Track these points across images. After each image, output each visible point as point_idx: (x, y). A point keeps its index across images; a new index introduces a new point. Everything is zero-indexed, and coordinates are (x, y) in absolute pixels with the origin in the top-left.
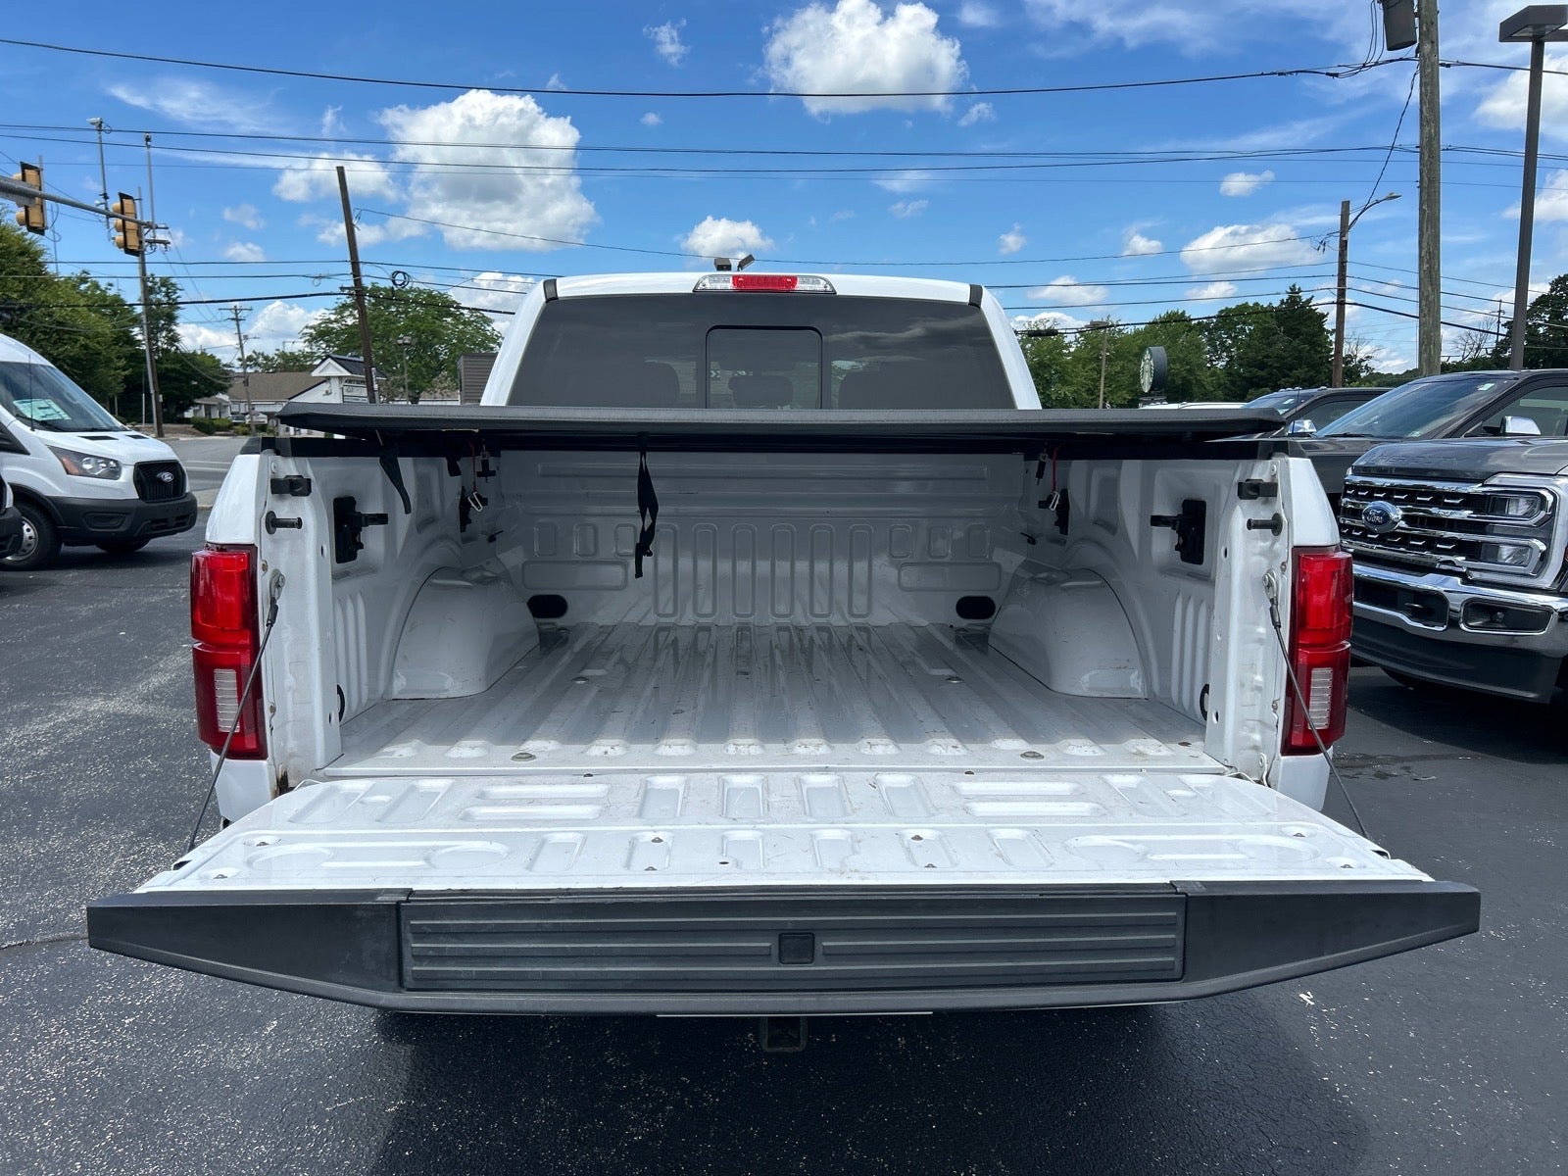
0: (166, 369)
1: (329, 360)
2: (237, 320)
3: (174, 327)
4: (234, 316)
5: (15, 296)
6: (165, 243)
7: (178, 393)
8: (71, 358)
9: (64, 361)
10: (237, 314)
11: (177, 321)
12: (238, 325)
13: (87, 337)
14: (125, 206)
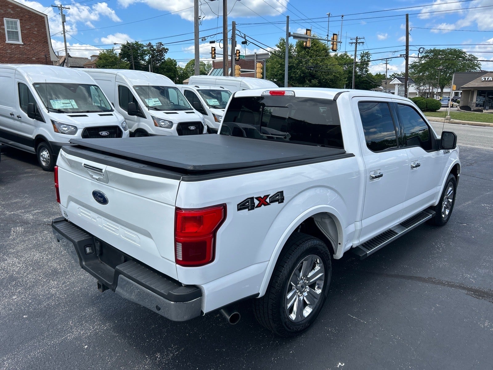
0: (364, 80)
1: (396, 78)
2: (387, 64)
3: (368, 67)
4: (386, 63)
5: (319, 62)
6: (363, 43)
7: (366, 87)
8: (330, 79)
9: (328, 80)
10: (387, 62)
11: (369, 65)
12: (386, 65)
13: (335, 73)
14: (334, 37)
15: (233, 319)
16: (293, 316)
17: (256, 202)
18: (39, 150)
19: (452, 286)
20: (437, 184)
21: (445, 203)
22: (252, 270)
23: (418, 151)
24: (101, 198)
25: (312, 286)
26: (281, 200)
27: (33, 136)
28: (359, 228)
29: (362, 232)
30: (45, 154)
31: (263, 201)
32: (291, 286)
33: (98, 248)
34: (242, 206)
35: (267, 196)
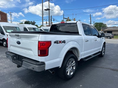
14: (74, 19)
15: (53, 73)
16: (68, 74)
17: (59, 42)
18: (3, 42)
19: (107, 69)
20: (101, 46)
21: (103, 51)
22: (58, 60)
23: (96, 37)
24: (19, 43)
25: (73, 67)
26: (65, 43)
27: (2, 39)
28: (83, 53)
29: (84, 54)
30: (5, 43)
31: (60, 42)
32: (67, 66)
33: (17, 57)
34: (55, 42)
35: (61, 41)
